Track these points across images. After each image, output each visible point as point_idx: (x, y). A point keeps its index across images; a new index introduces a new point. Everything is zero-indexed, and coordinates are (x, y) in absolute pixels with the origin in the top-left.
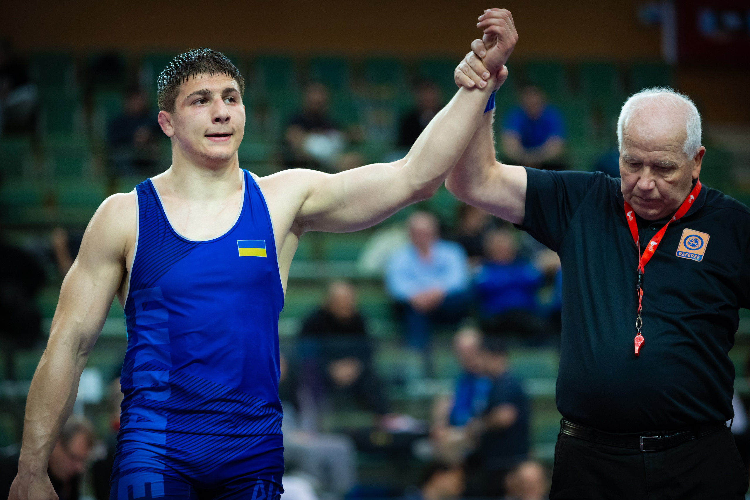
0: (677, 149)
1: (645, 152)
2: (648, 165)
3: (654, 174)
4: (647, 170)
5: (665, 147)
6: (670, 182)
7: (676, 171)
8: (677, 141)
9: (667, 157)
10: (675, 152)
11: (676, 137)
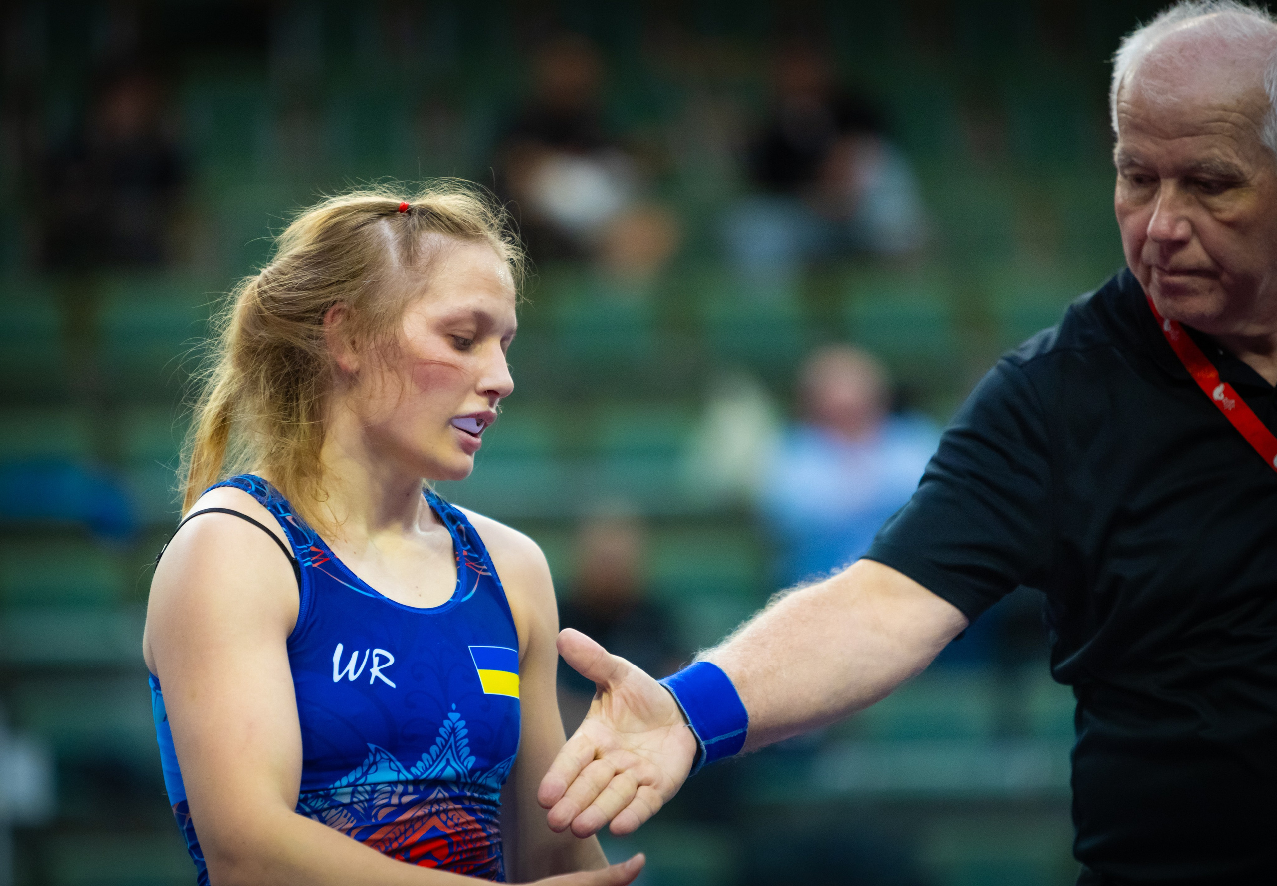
0: (1243, 133)
1: (1158, 140)
2: (1171, 175)
3: (1188, 203)
4: (1168, 189)
5: (1207, 124)
6: (1230, 224)
7: (1244, 194)
8: (1242, 113)
9: (1216, 151)
10: (1235, 140)
11: (1238, 101)
